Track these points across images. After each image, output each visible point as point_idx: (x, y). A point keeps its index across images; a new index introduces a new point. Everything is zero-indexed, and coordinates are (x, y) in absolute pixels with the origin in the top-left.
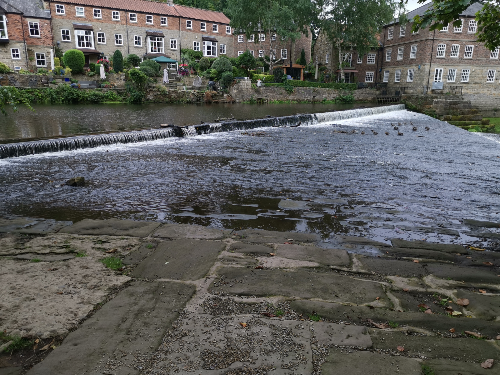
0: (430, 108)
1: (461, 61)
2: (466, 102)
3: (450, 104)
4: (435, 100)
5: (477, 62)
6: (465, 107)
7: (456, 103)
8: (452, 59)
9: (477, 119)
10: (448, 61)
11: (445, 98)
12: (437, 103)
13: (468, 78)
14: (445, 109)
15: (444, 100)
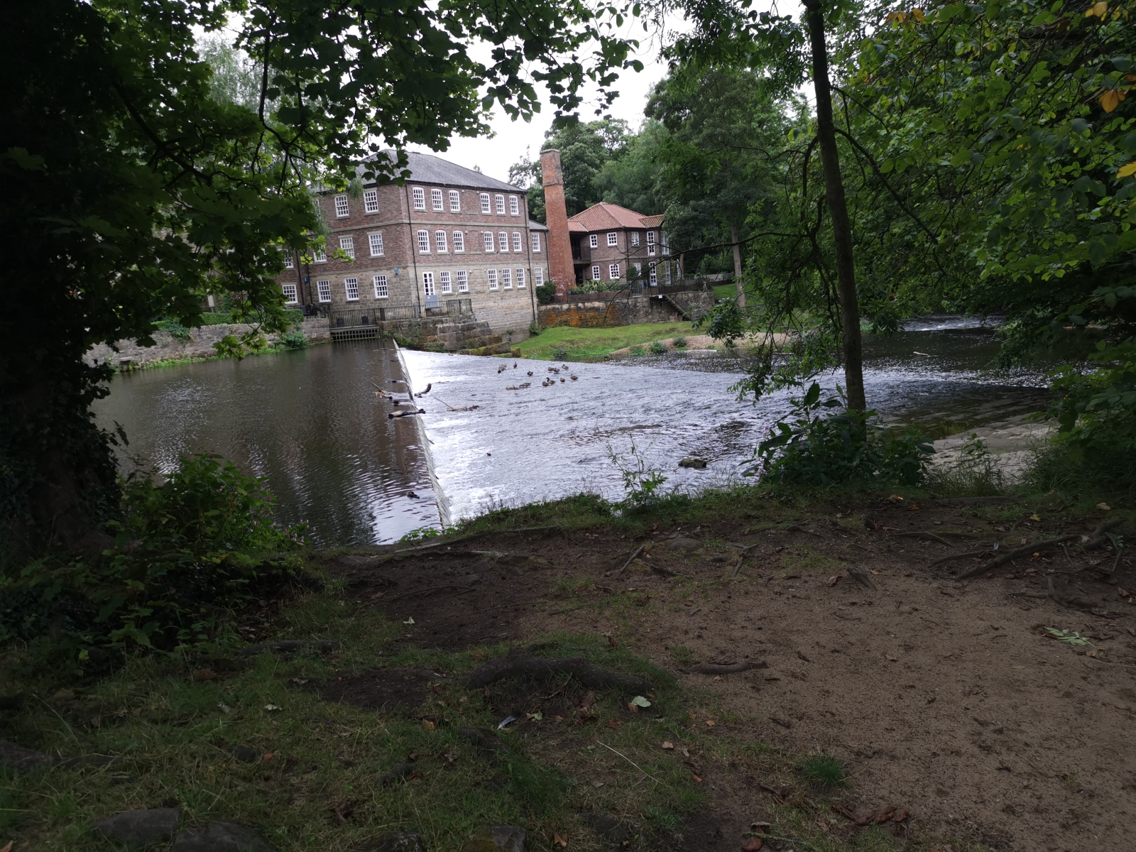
0: (435, 340)
1: (452, 258)
2: (483, 325)
3: (463, 329)
4: (439, 326)
5: (471, 257)
6: (483, 332)
7: (470, 328)
8: (440, 255)
9: (504, 349)
10: (437, 259)
11: (454, 321)
12: (443, 330)
13: (467, 285)
14: (458, 339)
15: (452, 324)
